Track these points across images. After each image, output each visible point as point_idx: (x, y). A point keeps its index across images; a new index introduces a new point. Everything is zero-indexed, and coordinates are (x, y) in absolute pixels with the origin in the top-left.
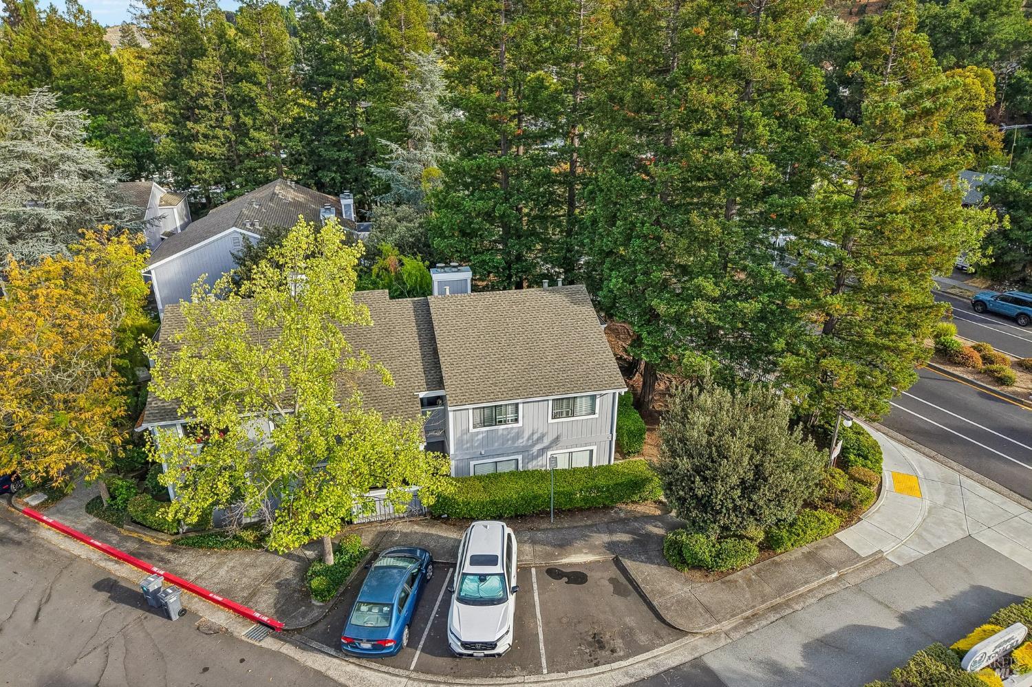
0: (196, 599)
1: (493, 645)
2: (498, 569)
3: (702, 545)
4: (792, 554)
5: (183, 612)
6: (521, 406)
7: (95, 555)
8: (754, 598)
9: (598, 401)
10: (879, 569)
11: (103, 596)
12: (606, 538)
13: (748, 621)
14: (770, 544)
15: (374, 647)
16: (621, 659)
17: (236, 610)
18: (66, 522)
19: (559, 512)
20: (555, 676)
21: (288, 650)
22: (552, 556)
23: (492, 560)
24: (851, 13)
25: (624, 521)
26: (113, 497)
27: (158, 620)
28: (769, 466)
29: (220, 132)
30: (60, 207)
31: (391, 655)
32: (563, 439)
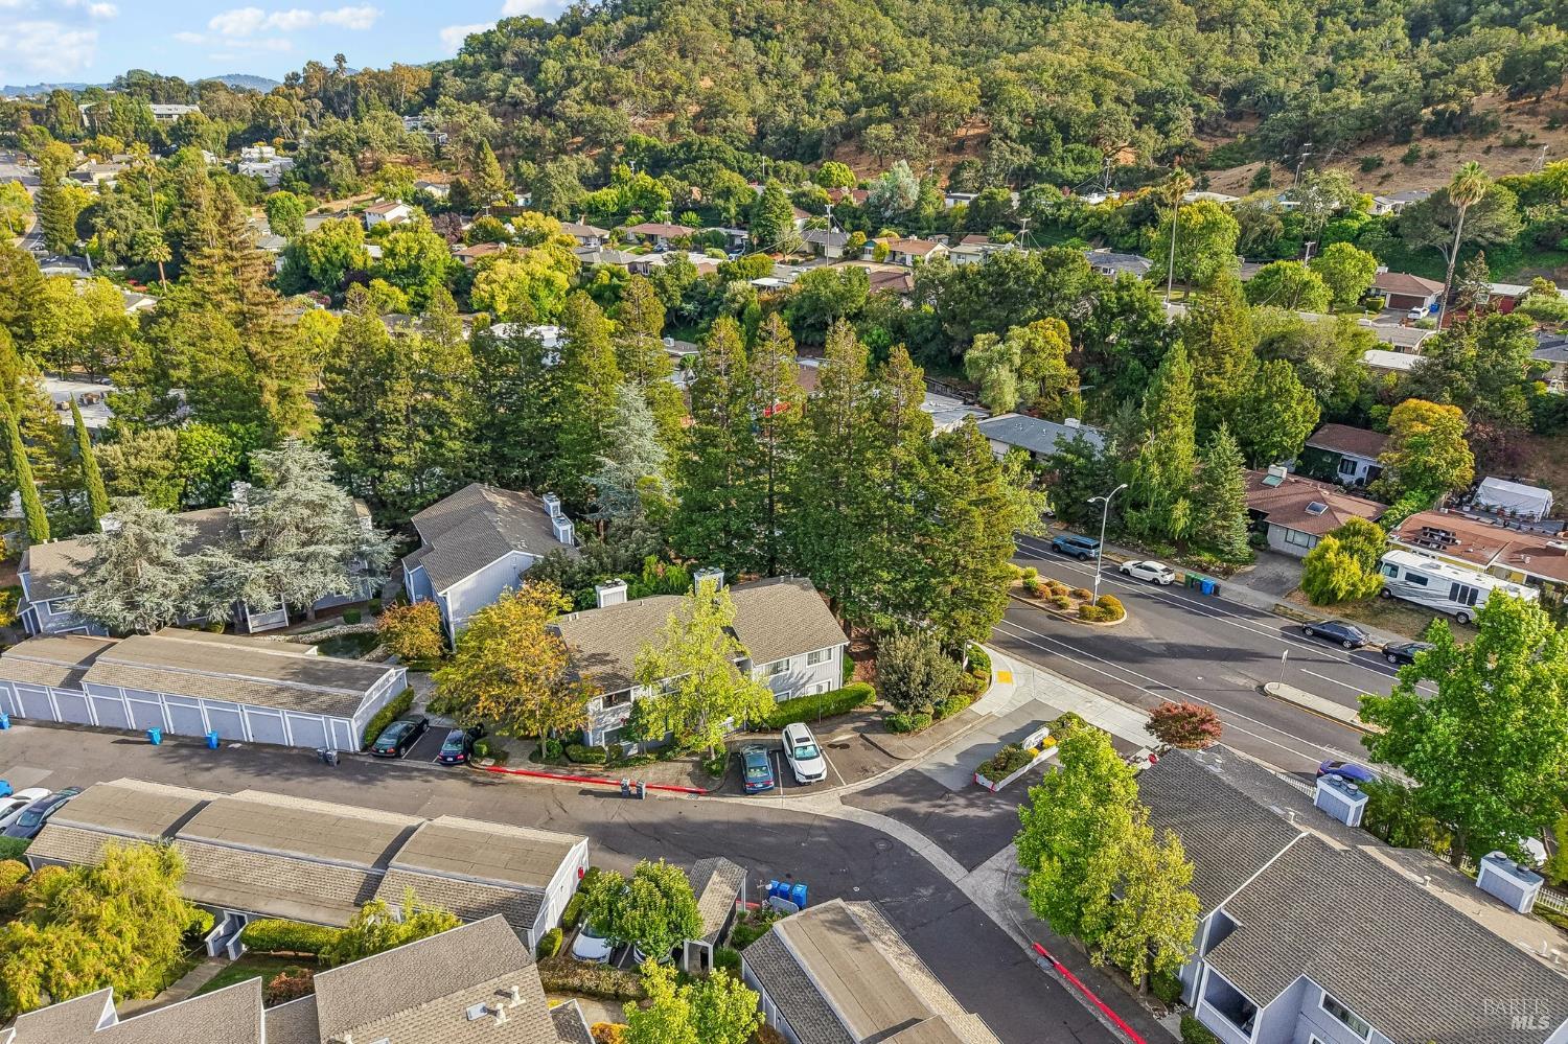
1: (819, 776)
2: (809, 744)
4: (949, 718)
6: (790, 660)
7: (564, 783)
8: (933, 741)
9: (832, 651)
10: (990, 720)
11: (590, 797)
12: (852, 726)
13: (933, 750)
14: (937, 715)
15: (763, 786)
16: (875, 773)
17: (673, 790)
19: (825, 717)
20: (849, 785)
21: (713, 799)
22: (830, 737)
23: (805, 740)
24: (948, 150)
25: (858, 717)
26: (550, 750)
28: (934, 673)
31: (774, 789)
32: (814, 677)
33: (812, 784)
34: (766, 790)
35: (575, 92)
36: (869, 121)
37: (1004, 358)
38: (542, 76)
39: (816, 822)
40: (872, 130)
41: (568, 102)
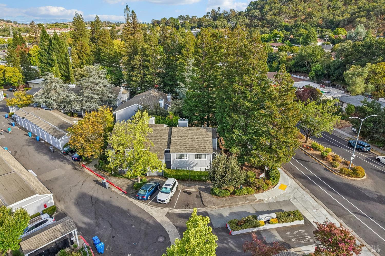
0: (112, 186)
1: (164, 201)
2: (170, 187)
3: (217, 190)
4: (241, 196)
5: (109, 188)
6: (188, 155)
7: (95, 176)
8: (226, 203)
9: (207, 156)
10: (260, 202)
11: (95, 183)
12: (199, 187)
13: (222, 207)
14: (234, 193)
15: (142, 198)
16: (191, 209)
17: (119, 189)
18: (89, 168)
19: (192, 180)
20: (176, 209)
21: (127, 197)
22: (186, 188)
23: (169, 185)
25: (206, 184)
26: (99, 164)
27: (104, 188)
29: (139, 75)
30: (98, 94)
31: (145, 200)
32: (198, 164)
33: (161, 203)
34: (142, 199)
35: (271, 13)
36: (357, 17)
37: (360, 74)
38: (264, 9)
39: (148, 220)
40: (358, 19)
41: (268, 15)
